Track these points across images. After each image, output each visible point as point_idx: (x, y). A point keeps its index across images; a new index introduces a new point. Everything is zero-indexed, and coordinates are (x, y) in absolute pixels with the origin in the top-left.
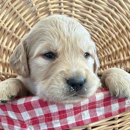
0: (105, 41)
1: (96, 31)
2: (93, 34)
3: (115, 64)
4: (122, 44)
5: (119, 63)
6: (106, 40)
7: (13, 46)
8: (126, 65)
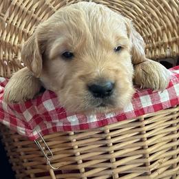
0: (142, 19)
1: (131, 7)
2: (127, 11)
3: (158, 47)
4: (165, 22)
5: (162, 45)
6: (144, 18)
7: (33, 29)
8: (172, 48)
